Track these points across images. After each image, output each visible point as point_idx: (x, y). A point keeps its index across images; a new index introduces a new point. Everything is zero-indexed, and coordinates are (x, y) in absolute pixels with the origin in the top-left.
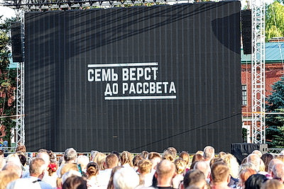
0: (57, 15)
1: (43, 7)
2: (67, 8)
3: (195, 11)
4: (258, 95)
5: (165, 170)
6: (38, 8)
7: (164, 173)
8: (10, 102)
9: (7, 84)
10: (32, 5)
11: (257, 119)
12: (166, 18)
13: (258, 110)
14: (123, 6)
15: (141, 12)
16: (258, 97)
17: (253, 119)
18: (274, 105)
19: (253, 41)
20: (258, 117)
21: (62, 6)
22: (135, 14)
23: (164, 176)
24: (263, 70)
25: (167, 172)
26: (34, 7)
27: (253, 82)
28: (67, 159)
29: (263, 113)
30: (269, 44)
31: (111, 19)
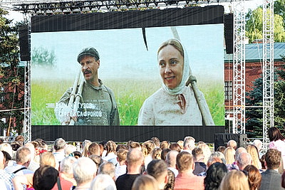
0: (60, 19)
1: (48, 11)
2: (69, 13)
3: (183, 15)
4: (239, 90)
5: (134, 158)
6: (43, 12)
7: (133, 161)
8: (20, 96)
9: (18, 80)
10: (38, 10)
11: (237, 112)
12: (157, 21)
13: (239, 103)
14: (119, 10)
15: (134, 16)
16: (239, 93)
17: (234, 112)
18: (255, 99)
19: (234, 42)
20: (239, 110)
21: (65, 11)
22: (130, 17)
23: (134, 164)
24: (243, 68)
25: (136, 160)
26: (40, 11)
27: (234, 79)
28: (57, 148)
29: (243, 107)
30: (252, 45)
31: (108, 22)
